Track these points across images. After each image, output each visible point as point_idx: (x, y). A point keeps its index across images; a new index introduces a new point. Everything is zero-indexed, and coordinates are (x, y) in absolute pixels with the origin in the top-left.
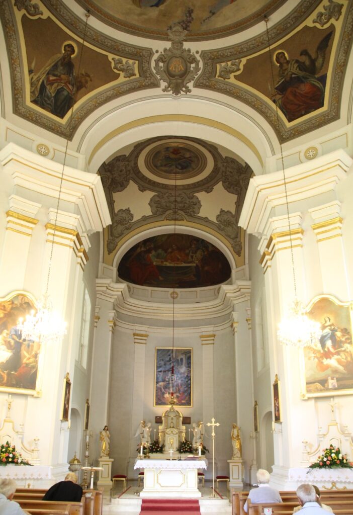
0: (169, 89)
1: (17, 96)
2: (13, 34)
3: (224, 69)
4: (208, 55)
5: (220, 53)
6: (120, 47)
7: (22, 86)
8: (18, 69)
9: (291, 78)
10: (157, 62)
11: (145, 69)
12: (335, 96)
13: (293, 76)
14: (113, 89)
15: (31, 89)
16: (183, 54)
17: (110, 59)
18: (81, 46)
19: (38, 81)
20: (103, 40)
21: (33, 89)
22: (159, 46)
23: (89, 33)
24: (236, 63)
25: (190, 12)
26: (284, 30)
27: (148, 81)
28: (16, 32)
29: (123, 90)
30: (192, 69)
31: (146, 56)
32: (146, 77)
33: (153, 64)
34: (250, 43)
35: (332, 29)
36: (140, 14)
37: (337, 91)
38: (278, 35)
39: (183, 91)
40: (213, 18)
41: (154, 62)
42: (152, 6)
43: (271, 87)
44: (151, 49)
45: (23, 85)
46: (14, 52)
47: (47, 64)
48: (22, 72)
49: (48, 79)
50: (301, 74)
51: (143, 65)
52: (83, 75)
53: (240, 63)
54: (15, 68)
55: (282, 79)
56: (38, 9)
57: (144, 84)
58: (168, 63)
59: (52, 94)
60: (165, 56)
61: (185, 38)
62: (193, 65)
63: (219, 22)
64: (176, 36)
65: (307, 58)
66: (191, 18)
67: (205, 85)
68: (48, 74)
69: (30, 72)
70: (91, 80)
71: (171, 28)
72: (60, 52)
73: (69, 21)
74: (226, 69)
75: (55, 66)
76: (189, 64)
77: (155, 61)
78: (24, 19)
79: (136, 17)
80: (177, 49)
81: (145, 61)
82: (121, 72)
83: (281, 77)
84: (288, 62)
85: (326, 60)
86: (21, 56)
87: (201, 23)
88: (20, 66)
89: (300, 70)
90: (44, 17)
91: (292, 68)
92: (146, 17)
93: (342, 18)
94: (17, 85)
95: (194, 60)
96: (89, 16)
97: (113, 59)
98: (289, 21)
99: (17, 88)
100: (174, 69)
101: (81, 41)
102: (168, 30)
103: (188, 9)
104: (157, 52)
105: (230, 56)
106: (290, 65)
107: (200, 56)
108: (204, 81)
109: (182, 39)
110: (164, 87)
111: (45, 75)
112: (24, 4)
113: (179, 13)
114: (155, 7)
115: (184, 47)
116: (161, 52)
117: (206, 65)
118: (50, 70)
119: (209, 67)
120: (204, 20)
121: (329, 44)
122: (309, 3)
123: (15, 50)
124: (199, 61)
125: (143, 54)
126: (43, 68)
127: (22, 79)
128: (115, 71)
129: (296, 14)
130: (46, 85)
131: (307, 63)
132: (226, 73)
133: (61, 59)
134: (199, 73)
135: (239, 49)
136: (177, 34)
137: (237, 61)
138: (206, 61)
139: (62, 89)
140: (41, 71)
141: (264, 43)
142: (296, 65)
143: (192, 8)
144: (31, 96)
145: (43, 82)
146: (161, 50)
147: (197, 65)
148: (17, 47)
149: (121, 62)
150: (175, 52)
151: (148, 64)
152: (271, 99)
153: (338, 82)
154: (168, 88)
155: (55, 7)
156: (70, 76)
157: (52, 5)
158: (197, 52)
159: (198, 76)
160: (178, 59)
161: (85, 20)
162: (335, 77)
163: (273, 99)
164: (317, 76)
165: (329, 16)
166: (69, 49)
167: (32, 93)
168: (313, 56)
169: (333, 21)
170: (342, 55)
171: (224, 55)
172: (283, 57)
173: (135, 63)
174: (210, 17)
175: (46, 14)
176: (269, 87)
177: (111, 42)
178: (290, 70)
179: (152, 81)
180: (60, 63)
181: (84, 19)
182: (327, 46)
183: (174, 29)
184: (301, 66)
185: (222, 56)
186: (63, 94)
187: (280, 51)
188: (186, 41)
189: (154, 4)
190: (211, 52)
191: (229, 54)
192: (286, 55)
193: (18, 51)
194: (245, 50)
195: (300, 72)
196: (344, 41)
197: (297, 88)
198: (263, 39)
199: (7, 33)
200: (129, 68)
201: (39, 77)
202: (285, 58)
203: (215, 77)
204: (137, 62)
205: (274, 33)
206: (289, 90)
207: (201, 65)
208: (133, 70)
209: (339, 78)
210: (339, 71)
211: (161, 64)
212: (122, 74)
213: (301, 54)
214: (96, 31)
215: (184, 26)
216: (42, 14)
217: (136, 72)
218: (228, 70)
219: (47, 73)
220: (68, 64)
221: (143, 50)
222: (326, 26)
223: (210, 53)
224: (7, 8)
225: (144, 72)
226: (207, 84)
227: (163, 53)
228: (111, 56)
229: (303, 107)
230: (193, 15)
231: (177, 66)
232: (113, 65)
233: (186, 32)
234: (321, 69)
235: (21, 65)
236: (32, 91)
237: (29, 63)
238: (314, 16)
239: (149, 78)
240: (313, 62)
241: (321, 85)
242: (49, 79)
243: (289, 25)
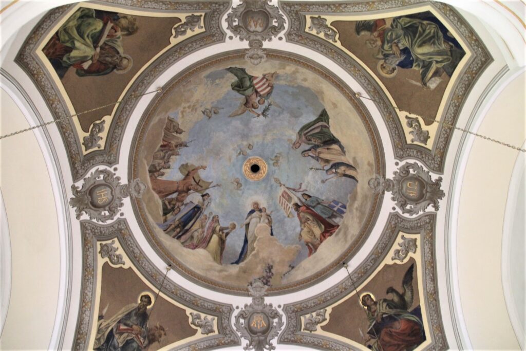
0: (251, 347)
1: (79, 341)
2: (91, 277)
3: (309, 321)
4: (291, 308)
5: (302, 305)
6: (199, 302)
7: (87, 330)
8: (88, 313)
9: (383, 319)
10: (237, 318)
11: (224, 325)
12: (435, 326)
13: (384, 316)
14: (189, 346)
15: (97, 335)
16: (264, 310)
17: (188, 313)
18: (157, 296)
19: (107, 328)
20: (182, 294)
21: (100, 335)
22: (239, 302)
23: (168, 286)
24: (321, 314)
25: (270, 268)
26: (365, 273)
27: (227, 338)
28: (94, 276)
29: (200, 347)
30: (275, 324)
31: (226, 312)
32: (226, 334)
33: (233, 321)
34: (333, 291)
35: (412, 261)
36: (221, 271)
37: (436, 321)
38: (359, 278)
39: (267, 349)
40: (293, 272)
41: (235, 319)
42: (232, 263)
43: (363, 333)
44: (232, 305)
45: (89, 330)
46: (87, 295)
47: (120, 312)
48: (91, 316)
49: (118, 328)
50: (392, 312)
51: (223, 322)
52: (157, 327)
53: (325, 312)
54: (85, 311)
55: (372, 322)
56: (121, 259)
57: (223, 342)
58: (249, 319)
59: (120, 344)
60: (246, 312)
61: (266, 293)
62: (276, 320)
63: (299, 275)
64: (257, 291)
65: (395, 294)
66: (271, 274)
67: (290, 340)
68: (119, 322)
69: (100, 317)
70: (165, 334)
71: (251, 284)
72: (136, 302)
73: (150, 273)
74: (311, 320)
75: (128, 316)
76: (271, 319)
77: (235, 317)
78: (106, 265)
79: (217, 274)
80: (258, 305)
81: (225, 318)
82: (198, 328)
83: (370, 320)
84: (375, 303)
85: (414, 292)
86: (94, 301)
87: (282, 277)
88: (90, 310)
89: (390, 308)
90: (126, 267)
91: (381, 308)
92: (226, 273)
93: (419, 249)
94: (82, 329)
95: (276, 315)
96: (170, 270)
97: (191, 314)
98: (368, 264)
99: (81, 332)
100: (255, 326)
101: (156, 291)
102: (248, 286)
103: (268, 265)
104: (237, 308)
105: (314, 306)
106: (378, 306)
107: (283, 310)
108: (289, 336)
109: (263, 294)
110: (245, 346)
111: (116, 322)
112: (108, 253)
113: (260, 270)
114: (235, 265)
115: (265, 303)
116: (242, 308)
117: (290, 319)
118: (122, 319)
119: (293, 321)
120: (284, 275)
121: (413, 276)
122: (383, 245)
123: (89, 294)
124: (282, 315)
125: (222, 310)
126: (115, 316)
127: (89, 324)
128: (193, 326)
129: (373, 257)
130: (114, 333)
131: (396, 299)
132: (312, 325)
133: (136, 309)
134: (283, 328)
135: (323, 299)
136: (258, 289)
137: (322, 310)
138: (289, 314)
139: (132, 340)
140: (112, 318)
141: (347, 288)
142: (385, 305)
143: (271, 264)
144: (95, 343)
145: (112, 330)
146: (242, 306)
147: (280, 319)
148: (92, 291)
149: (199, 317)
150: (256, 307)
151: (228, 320)
152: (365, 345)
153: (434, 311)
154: (249, 346)
155: (137, 259)
156: (143, 327)
157: (136, 257)
158: (279, 306)
159: (281, 331)
160: (260, 315)
161: (165, 273)
162: (429, 306)
163: (367, 345)
164: (410, 310)
165: (406, 250)
166: (146, 300)
167: (98, 340)
168: (401, 291)
169: (411, 254)
170: (430, 283)
171: (307, 306)
172: (369, 299)
173: (214, 319)
174: (290, 271)
175: (128, 264)
176: (361, 332)
177: (190, 296)
178: (380, 310)
179: (232, 338)
180: (134, 312)
181: (164, 272)
182: (412, 278)
183: (254, 285)
184: (390, 304)
185: (306, 308)
186: (132, 346)
187: (365, 294)
188: (267, 295)
189: (234, 262)
190: (294, 304)
191: (313, 304)
192: (372, 296)
193: (92, 295)
194: (329, 298)
195: (390, 310)
196: (427, 270)
197: (392, 327)
198: (346, 284)
199: (85, 276)
200: (207, 324)
201: (108, 324)
202: (372, 300)
203: (300, 330)
204: (216, 318)
205: (355, 277)
206: (383, 332)
207: (284, 319)
208: (211, 326)
209: (433, 306)
210: (432, 300)
211: (242, 321)
212: (200, 330)
213: (388, 293)
214: (175, 285)
215: (264, 281)
216: (124, 264)
217: (215, 328)
218: (314, 321)
219: (118, 320)
220: (142, 315)
221: (223, 306)
222: (406, 261)
223: (293, 306)
224: (92, 254)
225: (223, 329)
226: (293, 339)
227: (244, 309)
228: (189, 311)
229: (403, 346)
230: (273, 271)
231: (258, 323)
232: (190, 320)
233: (266, 287)
234: (412, 302)
235: (91, 309)
236: (98, 337)
237: (101, 308)
238: (391, 253)
239: (229, 335)
240: (401, 297)
241: (418, 319)
242: (119, 327)
243: (369, 267)
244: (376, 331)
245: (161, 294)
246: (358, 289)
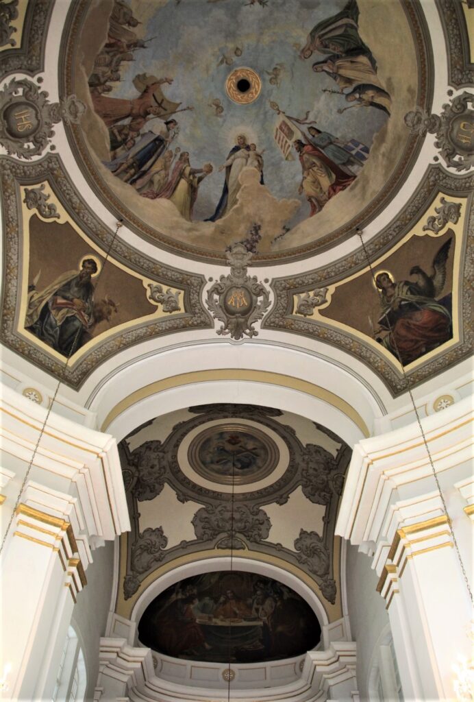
0: (227, 331)
1: (6, 318)
2: (16, 235)
3: (304, 302)
4: (281, 284)
5: (298, 280)
6: (160, 270)
7: (15, 304)
8: (14, 282)
9: (400, 306)
10: (210, 293)
11: (193, 301)
12: (467, 322)
13: (403, 303)
14: (147, 326)
15: (28, 311)
16: (246, 284)
17: (145, 285)
18: (104, 261)
19: (41, 302)
20: (137, 259)
21: (31, 311)
22: (214, 272)
23: (118, 248)
24: (321, 293)
25: (257, 229)
26: (384, 245)
27: (196, 318)
28: (19, 234)
29: (160, 329)
30: (259, 303)
31: (195, 284)
32: (194, 314)
33: (205, 296)
34: (339, 265)
35: (451, 234)
36: (190, 230)
37: (469, 315)
38: (375, 251)
39: (247, 334)
40: (288, 235)
41: (207, 293)
42: (206, 220)
43: (373, 322)
44: (203, 276)
45: (18, 304)
46: (12, 259)
47: (56, 282)
48: (19, 287)
49: (54, 301)
50: (413, 299)
51: (191, 297)
52: (105, 302)
53: (326, 292)
54: (11, 279)
55: (387, 309)
56: (55, 210)
57: (190, 323)
58: (226, 295)
59: (58, 321)
60: (222, 285)
61: (249, 262)
62: (261, 298)
63: (295, 240)
64: (237, 259)
65: (421, 276)
66: (257, 236)
67: (277, 325)
68: (56, 294)
69: (31, 288)
70: (116, 311)
71: (230, 249)
73: (94, 230)
74: (307, 301)
75: (68, 286)
76: (254, 297)
77: (208, 292)
78: (34, 219)
79: (185, 233)
80: (238, 277)
81: (194, 292)
82: (159, 304)
83: (385, 306)
84: (394, 286)
86: (22, 266)
87: (272, 243)
88: (17, 279)
89: (412, 293)
90: (61, 221)
91: (400, 293)
92: (197, 233)
93: (462, 220)
94: (9, 302)
95: (262, 291)
96: (121, 226)
97: (149, 285)
98: (390, 232)
99: (8, 306)
100: (233, 304)
101: (104, 254)
102: (226, 251)
103: (254, 225)
104: (211, 279)
105: (312, 283)
106: (396, 289)
107: (270, 285)
108: (277, 319)
109: (246, 264)
110: (219, 329)
111: (52, 294)
112: (36, 202)
113: (243, 230)
114: (210, 222)
115: (247, 275)
116: (217, 281)
117: (279, 298)
118: (59, 290)
119: (283, 300)
120: (275, 239)
121: (449, 254)
122: (414, 208)
123: (15, 257)
124: (269, 293)
125: (191, 282)
126: (50, 286)
127: (17, 296)
128: (152, 301)
129: (398, 223)
130: (50, 308)
131: (422, 283)
132: (307, 307)
133: (76, 277)
134: (269, 309)
135: (324, 274)
136: (239, 257)
137: (322, 289)
138: (278, 292)
139: (74, 318)
140: (46, 290)
141: (358, 263)
142: (406, 289)
143: (259, 223)
144: (26, 320)
145: (47, 304)
146: (217, 278)
147: (267, 297)
148: (18, 253)
149: (160, 291)
150: (236, 280)
151: (198, 296)
152: (373, 338)
153: (469, 302)
154: (225, 329)
155: (77, 211)
156: (86, 301)
157: (74, 208)
158: (266, 281)
159: (267, 313)
160: (239, 290)
161: (115, 231)
162: (464, 296)
163: (377, 337)
164: (437, 299)
165: (444, 219)
166: (90, 266)
167: (29, 316)
168: (429, 274)
169: (450, 225)
170: (469, 267)
171: (303, 282)
172: (387, 279)
173: (180, 293)
174: (284, 234)
175: (64, 217)
176: (370, 321)
177: (148, 262)
178: (398, 295)
179: (202, 318)
180: (74, 283)
181: (114, 229)
182: (446, 257)
183: (235, 250)
184: (413, 289)
185: (301, 284)
186: (74, 325)
187: (381, 272)
188: (250, 265)
189: (209, 218)
190: (286, 279)
191: (311, 281)
192: (391, 276)
193: (18, 259)
194: (333, 274)
195: (412, 296)
196: (469, 248)
197: (411, 318)
198: (357, 258)
199: (7, 234)
200: (170, 299)
201: (42, 296)
202: (390, 281)
203: (292, 313)
204: (182, 292)
205: (370, 249)
206: (399, 323)
207: (272, 298)
208: (176, 302)
209: (469, 297)
210: (468, 288)
211: (216, 297)
212: (161, 307)
213: (412, 273)
214: (129, 247)
215: (248, 246)
216: (59, 217)
217: (181, 305)
218: (310, 303)
219: (54, 292)
220: (86, 286)
221: (192, 276)
222: (441, 233)
223: (284, 281)
224: (14, 204)
225: (191, 306)
226: (281, 323)
227: (219, 282)
228: (146, 282)
229: (422, 343)
230: (261, 233)
231: (238, 300)
232: (148, 293)
233: (251, 254)
234: (442, 289)
235: (19, 277)
236: (29, 313)
237: (31, 276)
238: (424, 221)
239: (199, 315)
240: (429, 280)
241: (446, 310)
242: (56, 301)
243: (390, 237)
244: (389, 322)
245: (110, 259)
246: (373, 265)
